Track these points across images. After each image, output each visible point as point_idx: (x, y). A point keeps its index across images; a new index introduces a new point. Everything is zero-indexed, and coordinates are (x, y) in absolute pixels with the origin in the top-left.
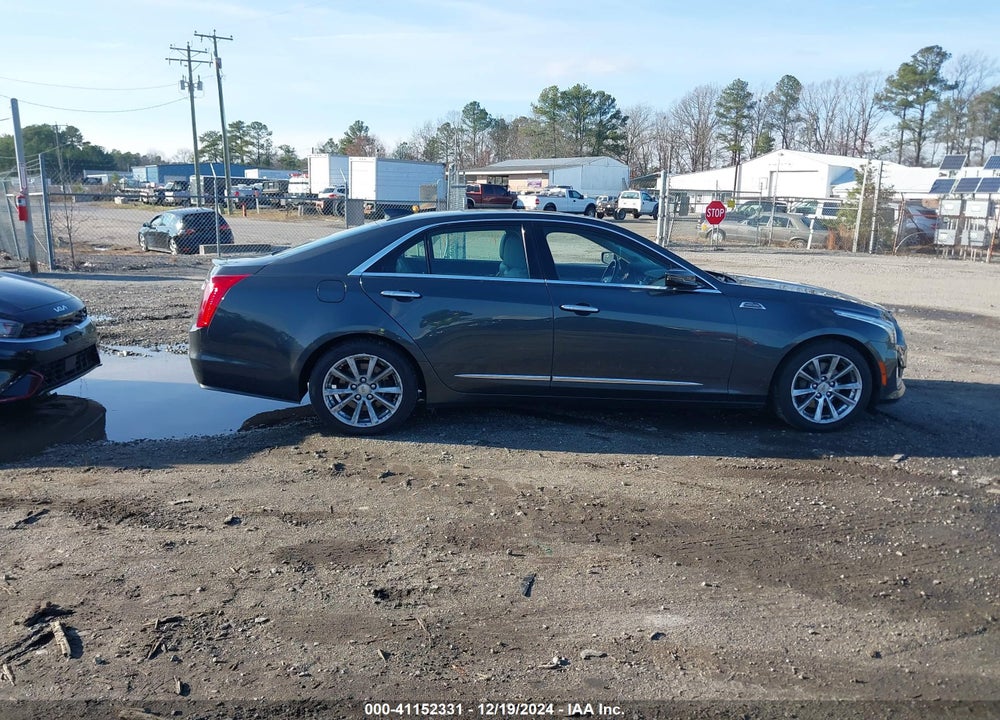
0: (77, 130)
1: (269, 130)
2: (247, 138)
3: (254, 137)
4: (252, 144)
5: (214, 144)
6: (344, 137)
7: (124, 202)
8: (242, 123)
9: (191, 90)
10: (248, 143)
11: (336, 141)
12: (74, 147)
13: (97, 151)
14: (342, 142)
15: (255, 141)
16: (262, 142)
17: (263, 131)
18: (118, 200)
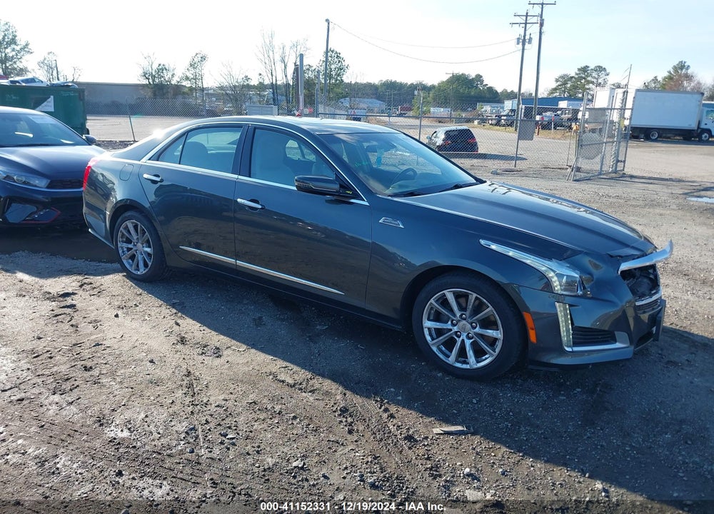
0: (481, 77)
1: (608, 71)
2: (589, 79)
3: (594, 78)
4: (593, 83)
5: (565, 83)
6: (666, 74)
7: (479, 123)
8: (588, 67)
9: (524, 45)
10: (589, 82)
11: (660, 79)
12: (477, 87)
13: (490, 89)
14: (664, 79)
15: (595, 80)
16: (600, 81)
17: (603, 72)
18: (476, 122)
